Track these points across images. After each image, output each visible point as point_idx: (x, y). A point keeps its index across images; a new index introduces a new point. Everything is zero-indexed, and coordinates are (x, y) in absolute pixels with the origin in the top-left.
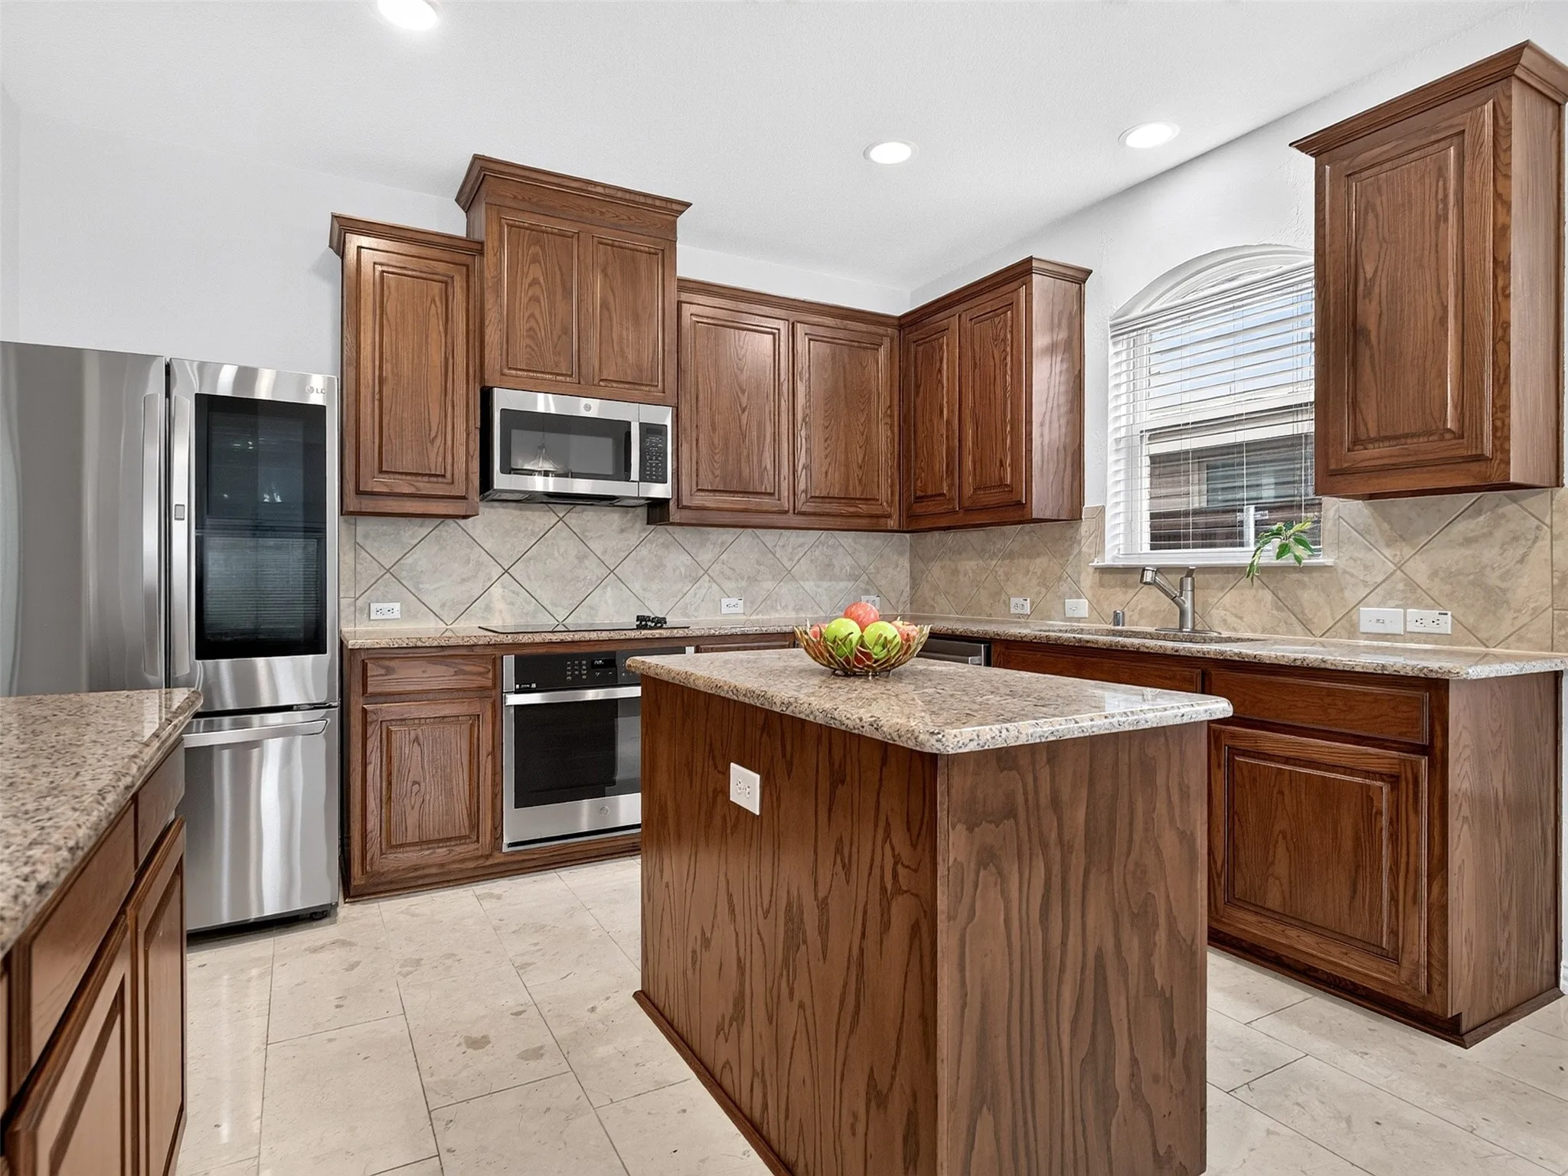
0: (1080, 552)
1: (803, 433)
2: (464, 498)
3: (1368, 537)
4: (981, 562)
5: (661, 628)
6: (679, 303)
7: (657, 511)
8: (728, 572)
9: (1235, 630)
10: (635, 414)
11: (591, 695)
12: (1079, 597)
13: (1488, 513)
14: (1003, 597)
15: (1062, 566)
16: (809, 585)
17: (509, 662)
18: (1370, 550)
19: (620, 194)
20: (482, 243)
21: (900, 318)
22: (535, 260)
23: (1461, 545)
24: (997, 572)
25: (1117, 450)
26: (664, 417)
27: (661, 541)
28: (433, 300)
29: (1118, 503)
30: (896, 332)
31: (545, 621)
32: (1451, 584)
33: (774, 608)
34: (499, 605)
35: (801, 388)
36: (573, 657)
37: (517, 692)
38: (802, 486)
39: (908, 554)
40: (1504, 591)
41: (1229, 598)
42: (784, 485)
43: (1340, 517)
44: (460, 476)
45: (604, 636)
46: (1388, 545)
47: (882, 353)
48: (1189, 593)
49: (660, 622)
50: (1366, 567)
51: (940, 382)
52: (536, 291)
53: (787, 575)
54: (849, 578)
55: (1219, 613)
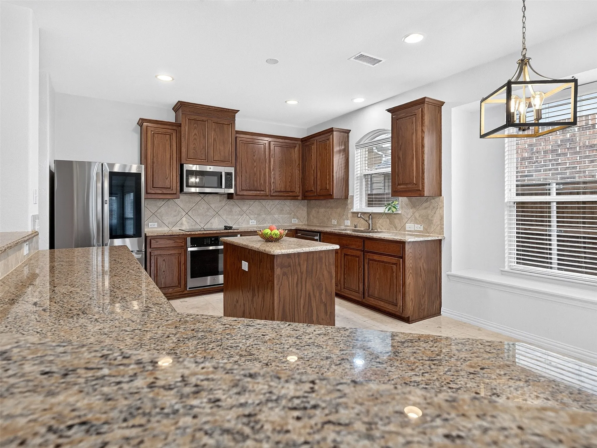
1: (273, 173)
2: (176, 194)
4: (325, 209)
5: (231, 229)
6: (236, 137)
7: (230, 196)
8: (251, 212)
9: (381, 229)
10: (223, 170)
11: (211, 248)
12: (348, 220)
14: (330, 219)
15: (344, 211)
16: (276, 216)
17: (189, 239)
19: (219, 109)
20: (181, 124)
21: (302, 139)
22: (195, 128)
25: (357, 180)
26: (232, 170)
27: (232, 204)
28: (167, 140)
29: (357, 194)
30: (301, 142)
31: (198, 227)
33: (265, 223)
34: (185, 223)
35: (272, 160)
36: (206, 238)
37: (191, 247)
38: (272, 188)
39: (306, 206)
40: (432, 220)
41: (380, 221)
42: (267, 188)
43: (402, 201)
44: (174, 188)
45: (215, 232)
46: (411, 208)
47: (296, 149)
48: (371, 220)
49: (231, 228)
52: (195, 137)
53: (269, 213)
54: (288, 213)
55: (378, 225)
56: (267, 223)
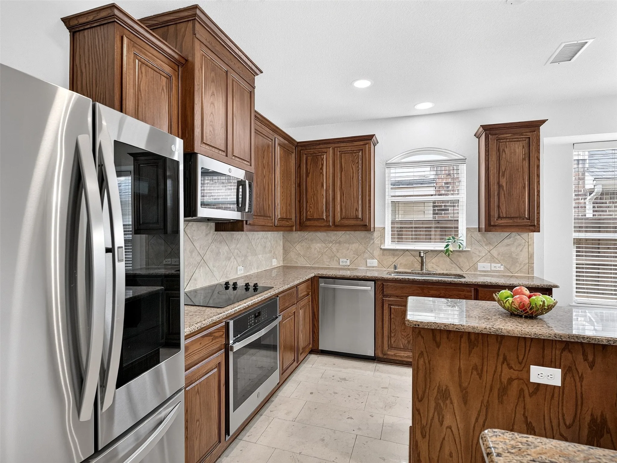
0: (374, 243)
3: (480, 243)
8: (239, 253)
12: (373, 259)
13: (513, 238)
14: (337, 258)
15: (366, 247)
18: (481, 246)
20: (187, 60)
21: (299, 142)
22: (213, 80)
23: (506, 246)
24: (332, 249)
27: (219, 240)
32: (503, 257)
38: (277, 213)
39: (282, 240)
40: (517, 259)
41: (434, 260)
42: (273, 213)
43: (472, 236)
46: (486, 245)
47: (293, 156)
50: (479, 251)
51: (322, 173)
52: (213, 98)
53: (255, 253)
54: (269, 252)
56: (253, 268)
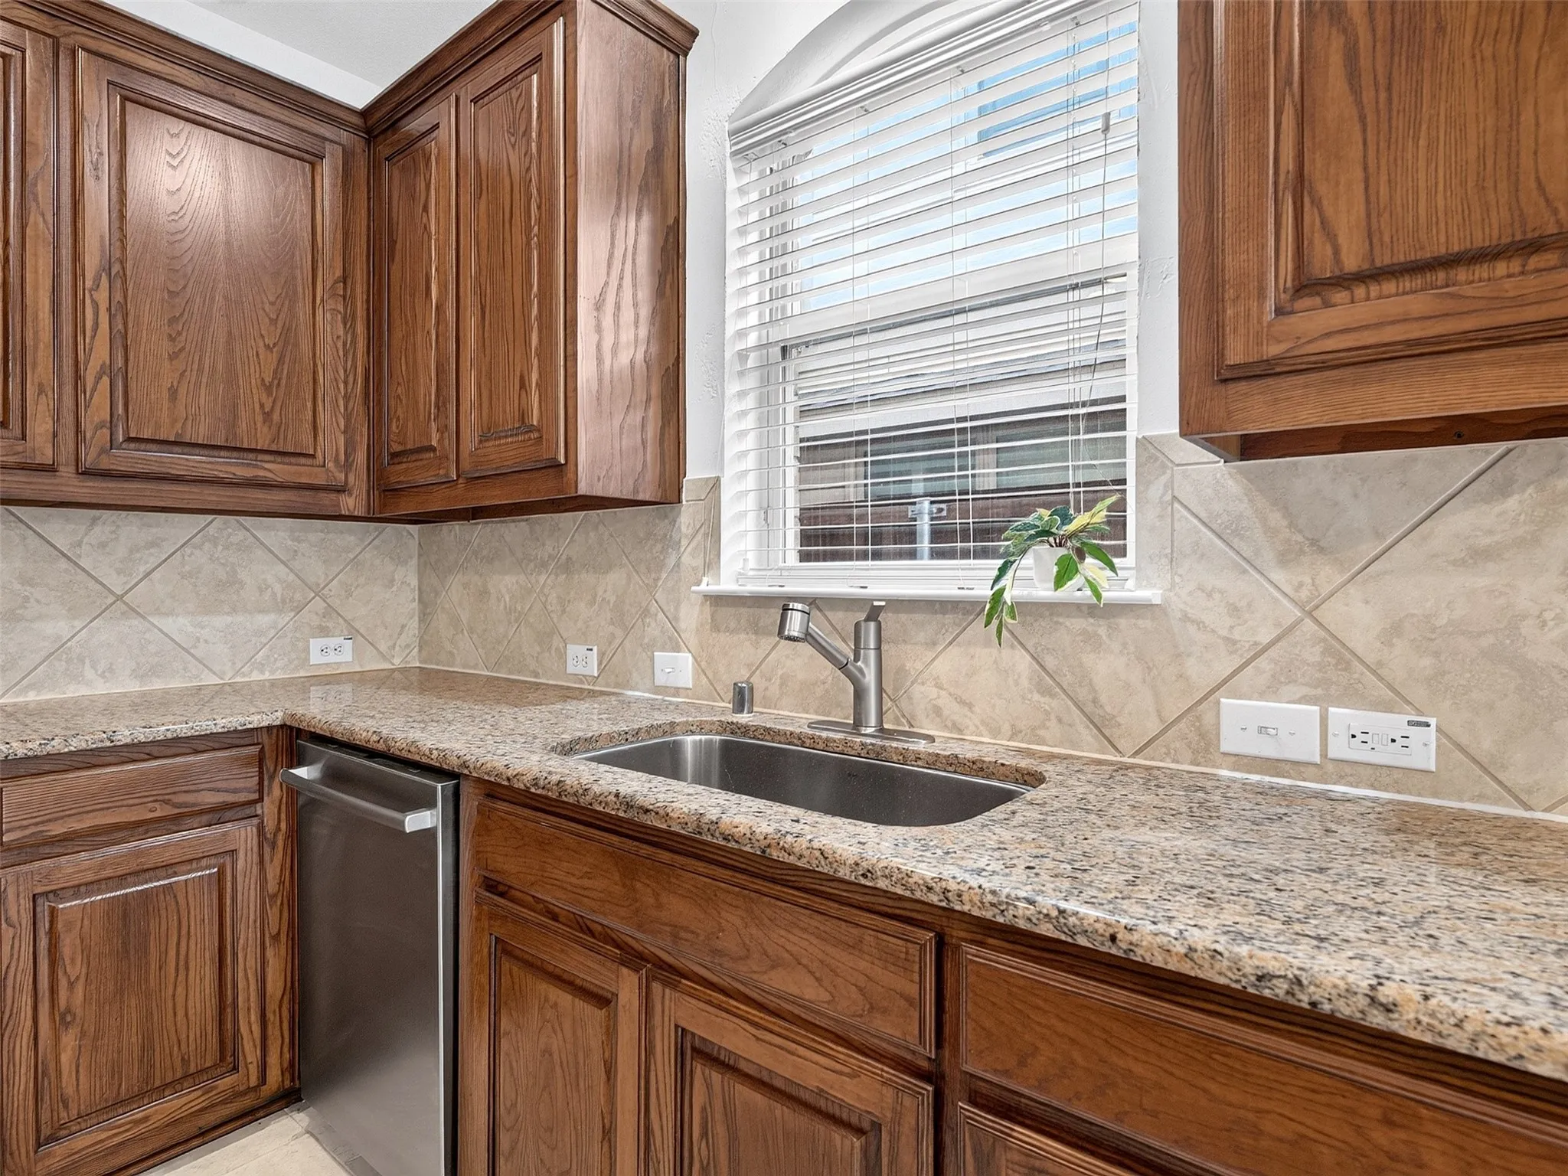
0: (678, 565)
3: (1236, 542)
4: (522, 577)
9: (957, 727)
12: (677, 649)
13: (1530, 490)
14: (556, 642)
15: (651, 589)
16: (176, 625)
18: (1245, 571)
21: (362, 107)
23: (1462, 563)
24: (547, 596)
25: (741, 374)
29: (744, 474)
32: (1437, 654)
39: (414, 561)
41: (947, 663)
43: (1174, 497)
46: (1283, 563)
47: (326, 172)
48: (872, 654)
50: (1234, 610)
51: (426, 228)
53: (120, 604)
54: (279, 606)
55: (923, 694)
56: (89, 673)
